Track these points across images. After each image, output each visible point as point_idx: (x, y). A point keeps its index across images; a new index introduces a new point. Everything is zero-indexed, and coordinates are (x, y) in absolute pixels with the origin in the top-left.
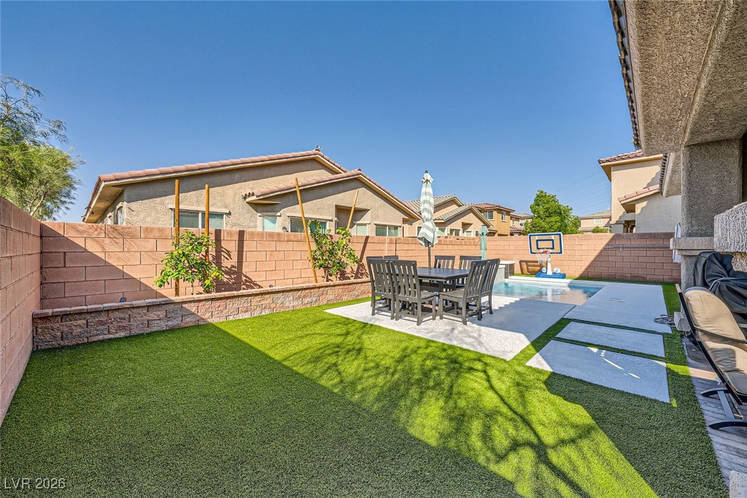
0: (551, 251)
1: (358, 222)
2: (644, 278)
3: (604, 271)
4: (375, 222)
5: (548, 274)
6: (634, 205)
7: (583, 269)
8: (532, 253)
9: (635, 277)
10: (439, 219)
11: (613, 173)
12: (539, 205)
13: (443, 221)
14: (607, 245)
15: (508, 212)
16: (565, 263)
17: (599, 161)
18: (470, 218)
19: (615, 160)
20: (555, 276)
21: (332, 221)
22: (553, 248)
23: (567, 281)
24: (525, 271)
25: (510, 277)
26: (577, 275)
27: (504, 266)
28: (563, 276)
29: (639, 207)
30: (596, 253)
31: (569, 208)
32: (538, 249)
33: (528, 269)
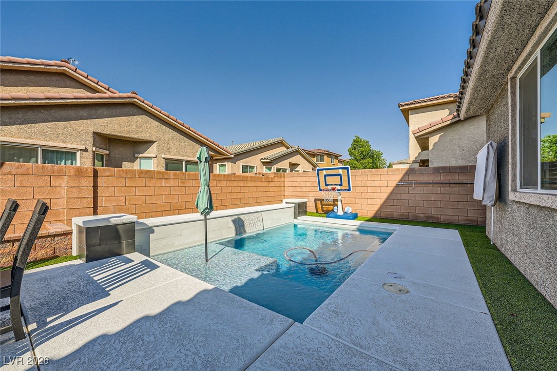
0: (339, 188)
1: (141, 155)
2: (438, 218)
3: (397, 211)
4: (163, 156)
5: (338, 214)
6: (427, 139)
7: (376, 208)
8: (320, 190)
9: (428, 217)
10: (265, 159)
11: (411, 117)
12: (355, 149)
13: (268, 160)
14: (401, 181)
15: (336, 157)
16: (357, 201)
17: (399, 105)
18: (297, 159)
19: (412, 103)
20: (346, 216)
21: (86, 150)
22: (341, 185)
23: (357, 223)
24: (320, 210)
25: (298, 218)
26: (371, 214)
27: (294, 205)
28: (355, 217)
29: (433, 140)
30: (390, 190)
31: (381, 153)
32: (327, 185)
33: (322, 207)
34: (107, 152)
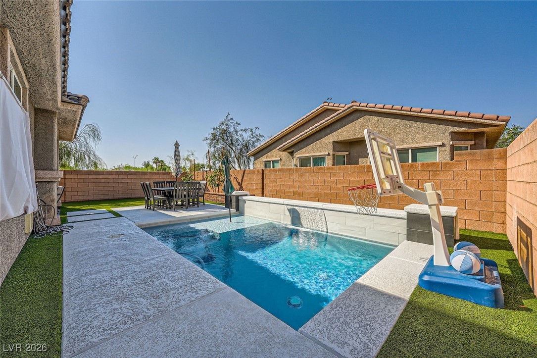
21: (329, 155)
34: (347, 153)
